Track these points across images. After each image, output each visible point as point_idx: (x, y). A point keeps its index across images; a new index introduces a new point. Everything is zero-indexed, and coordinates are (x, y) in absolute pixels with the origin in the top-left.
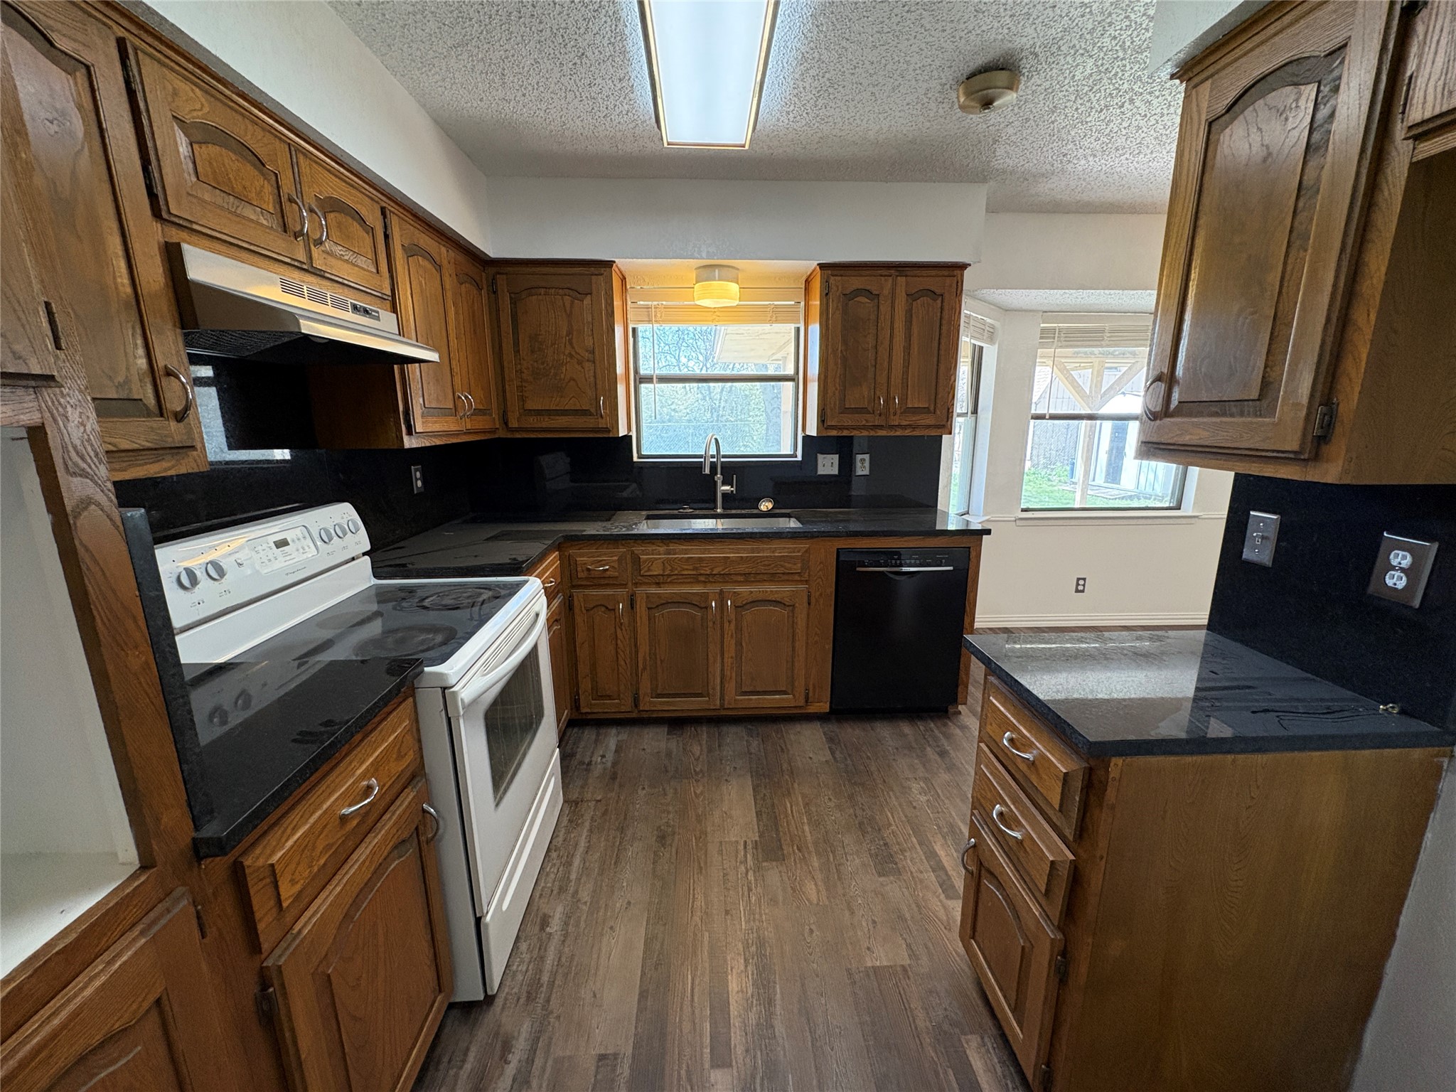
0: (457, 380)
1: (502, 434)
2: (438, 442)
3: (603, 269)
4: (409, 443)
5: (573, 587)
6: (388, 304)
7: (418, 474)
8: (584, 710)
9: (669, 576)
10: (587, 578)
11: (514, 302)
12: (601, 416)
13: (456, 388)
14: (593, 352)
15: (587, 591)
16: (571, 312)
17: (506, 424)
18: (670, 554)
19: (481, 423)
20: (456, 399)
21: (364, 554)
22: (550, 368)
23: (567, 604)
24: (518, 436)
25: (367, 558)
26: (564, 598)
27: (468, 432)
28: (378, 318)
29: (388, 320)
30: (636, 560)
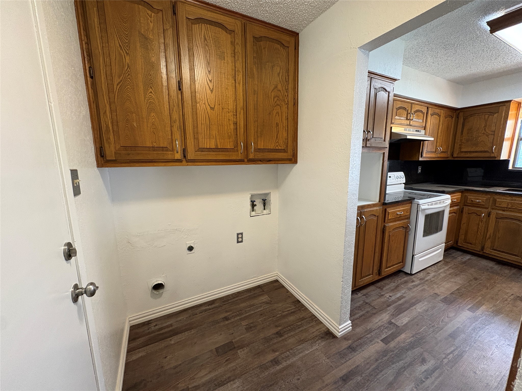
0: (438, 144)
1: (451, 159)
2: (428, 159)
3: (506, 104)
4: (421, 159)
5: (465, 205)
6: (423, 128)
7: (420, 169)
8: (459, 245)
9: (510, 208)
10: (470, 203)
11: (464, 120)
12: (493, 153)
13: (437, 146)
14: (494, 132)
15: (470, 208)
16: (487, 120)
17: (452, 156)
18: (512, 201)
19: (443, 155)
20: (436, 149)
21: (403, 183)
22: (474, 138)
23: (461, 210)
24: (456, 159)
25: (404, 185)
26: (460, 208)
27: (438, 157)
28: (420, 132)
29: (423, 132)
30: (495, 201)
